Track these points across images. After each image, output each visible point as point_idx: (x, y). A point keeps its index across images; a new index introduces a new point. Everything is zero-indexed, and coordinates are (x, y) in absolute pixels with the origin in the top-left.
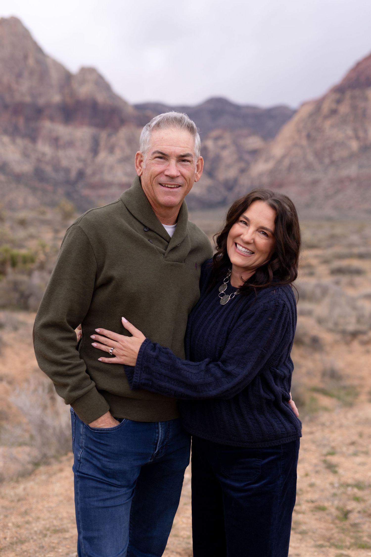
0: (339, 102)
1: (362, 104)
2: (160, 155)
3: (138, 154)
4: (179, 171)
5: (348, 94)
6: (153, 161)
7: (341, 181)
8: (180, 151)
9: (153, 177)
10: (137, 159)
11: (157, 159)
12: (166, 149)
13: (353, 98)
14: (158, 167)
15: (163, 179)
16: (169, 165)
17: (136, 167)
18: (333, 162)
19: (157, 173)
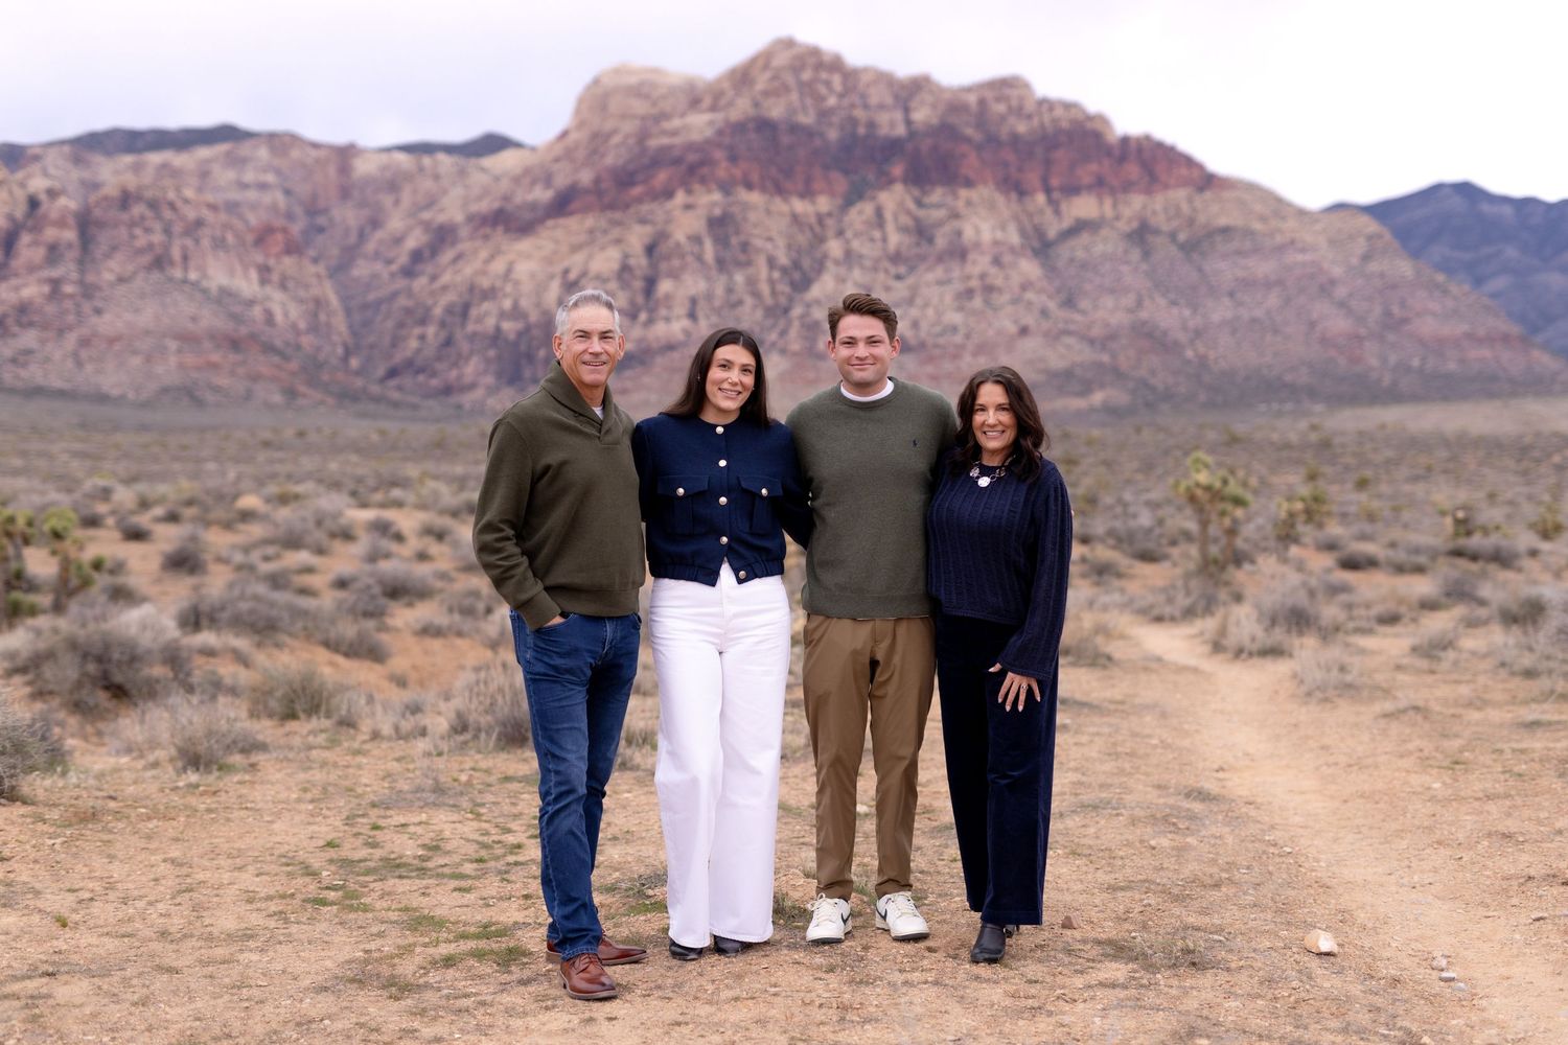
2: (582, 334)
3: (556, 337)
4: (602, 348)
6: (574, 342)
9: (574, 358)
10: (555, 342)
11: (578, 338)
16: (591, 343)
19: (580, 352)
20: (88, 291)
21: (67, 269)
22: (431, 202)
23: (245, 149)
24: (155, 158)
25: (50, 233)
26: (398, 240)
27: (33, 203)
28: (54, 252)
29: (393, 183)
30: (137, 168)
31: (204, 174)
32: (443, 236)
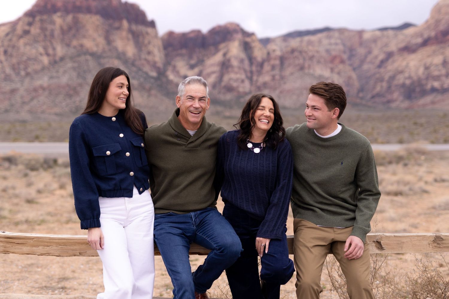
0: (30, 24)
1: (50, 27)
2: (191, 97)
3: (178, 97)
4: (200, 105)
5: (38, 18)
6: (187, 100)
7: (35, 90)
8: (200, 95)
9: (186, 108)
10: (177, 99)
11: (189, 99)
12: (193, 94)
13: (42, 21)
14: (189, 104)
15: (192, 109)
16: (195, 102)
17: (176, 103)
18: (28, 74)
19: (189, 106)
20: (282, 78)
21: (277, 72)
22: (386, 45)
23: (331, 33)
24: (306, 38)
25: (272, 62)
26: (376, 57)
27: (268, 54)
28: (273, 67)
29: (375, 40)
30: (301, 42)
31: (320, 41)
32: (390, 55)
